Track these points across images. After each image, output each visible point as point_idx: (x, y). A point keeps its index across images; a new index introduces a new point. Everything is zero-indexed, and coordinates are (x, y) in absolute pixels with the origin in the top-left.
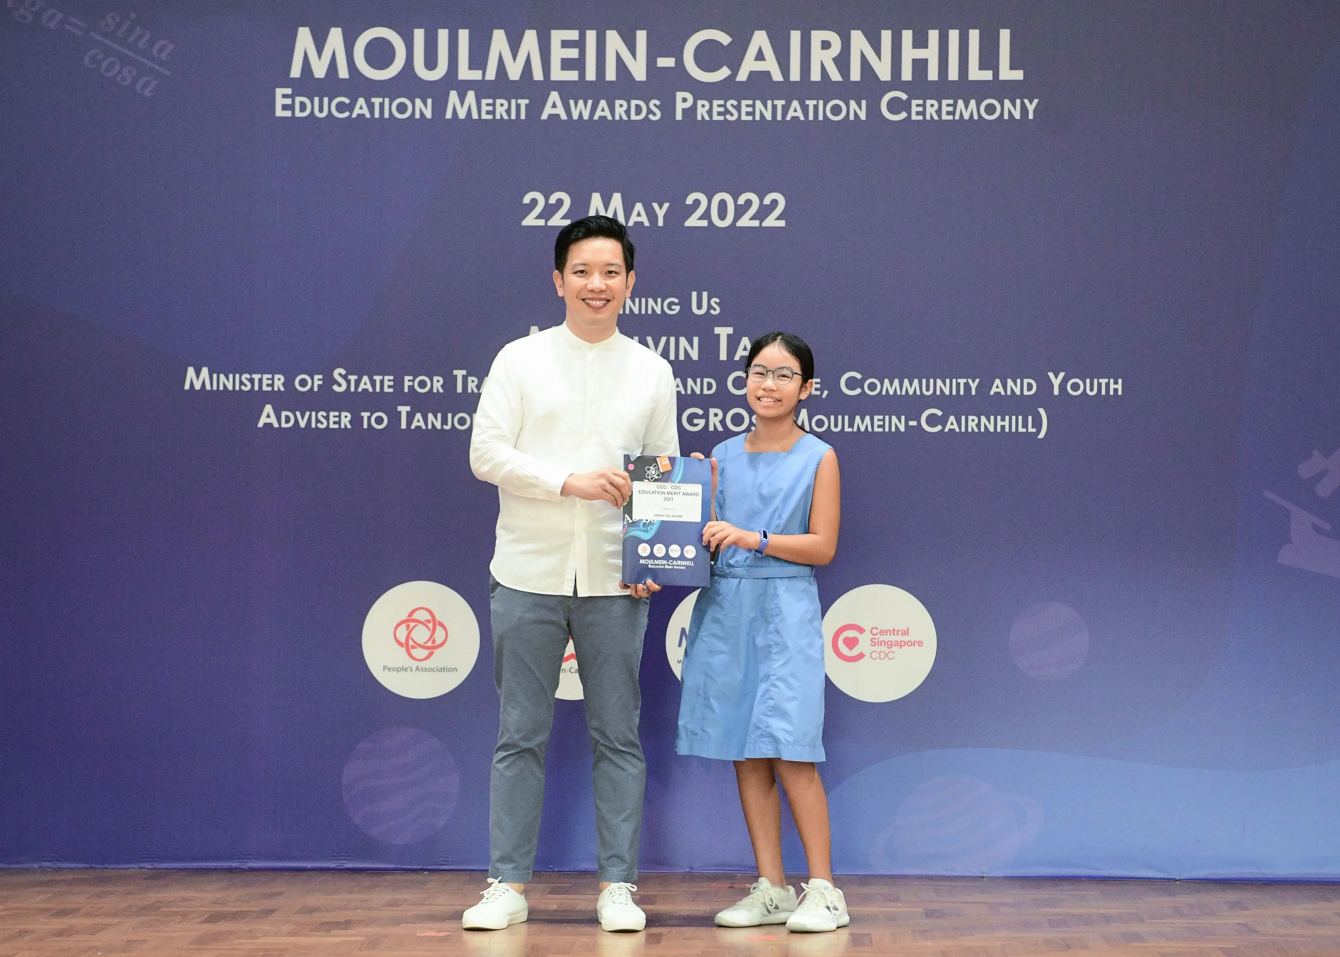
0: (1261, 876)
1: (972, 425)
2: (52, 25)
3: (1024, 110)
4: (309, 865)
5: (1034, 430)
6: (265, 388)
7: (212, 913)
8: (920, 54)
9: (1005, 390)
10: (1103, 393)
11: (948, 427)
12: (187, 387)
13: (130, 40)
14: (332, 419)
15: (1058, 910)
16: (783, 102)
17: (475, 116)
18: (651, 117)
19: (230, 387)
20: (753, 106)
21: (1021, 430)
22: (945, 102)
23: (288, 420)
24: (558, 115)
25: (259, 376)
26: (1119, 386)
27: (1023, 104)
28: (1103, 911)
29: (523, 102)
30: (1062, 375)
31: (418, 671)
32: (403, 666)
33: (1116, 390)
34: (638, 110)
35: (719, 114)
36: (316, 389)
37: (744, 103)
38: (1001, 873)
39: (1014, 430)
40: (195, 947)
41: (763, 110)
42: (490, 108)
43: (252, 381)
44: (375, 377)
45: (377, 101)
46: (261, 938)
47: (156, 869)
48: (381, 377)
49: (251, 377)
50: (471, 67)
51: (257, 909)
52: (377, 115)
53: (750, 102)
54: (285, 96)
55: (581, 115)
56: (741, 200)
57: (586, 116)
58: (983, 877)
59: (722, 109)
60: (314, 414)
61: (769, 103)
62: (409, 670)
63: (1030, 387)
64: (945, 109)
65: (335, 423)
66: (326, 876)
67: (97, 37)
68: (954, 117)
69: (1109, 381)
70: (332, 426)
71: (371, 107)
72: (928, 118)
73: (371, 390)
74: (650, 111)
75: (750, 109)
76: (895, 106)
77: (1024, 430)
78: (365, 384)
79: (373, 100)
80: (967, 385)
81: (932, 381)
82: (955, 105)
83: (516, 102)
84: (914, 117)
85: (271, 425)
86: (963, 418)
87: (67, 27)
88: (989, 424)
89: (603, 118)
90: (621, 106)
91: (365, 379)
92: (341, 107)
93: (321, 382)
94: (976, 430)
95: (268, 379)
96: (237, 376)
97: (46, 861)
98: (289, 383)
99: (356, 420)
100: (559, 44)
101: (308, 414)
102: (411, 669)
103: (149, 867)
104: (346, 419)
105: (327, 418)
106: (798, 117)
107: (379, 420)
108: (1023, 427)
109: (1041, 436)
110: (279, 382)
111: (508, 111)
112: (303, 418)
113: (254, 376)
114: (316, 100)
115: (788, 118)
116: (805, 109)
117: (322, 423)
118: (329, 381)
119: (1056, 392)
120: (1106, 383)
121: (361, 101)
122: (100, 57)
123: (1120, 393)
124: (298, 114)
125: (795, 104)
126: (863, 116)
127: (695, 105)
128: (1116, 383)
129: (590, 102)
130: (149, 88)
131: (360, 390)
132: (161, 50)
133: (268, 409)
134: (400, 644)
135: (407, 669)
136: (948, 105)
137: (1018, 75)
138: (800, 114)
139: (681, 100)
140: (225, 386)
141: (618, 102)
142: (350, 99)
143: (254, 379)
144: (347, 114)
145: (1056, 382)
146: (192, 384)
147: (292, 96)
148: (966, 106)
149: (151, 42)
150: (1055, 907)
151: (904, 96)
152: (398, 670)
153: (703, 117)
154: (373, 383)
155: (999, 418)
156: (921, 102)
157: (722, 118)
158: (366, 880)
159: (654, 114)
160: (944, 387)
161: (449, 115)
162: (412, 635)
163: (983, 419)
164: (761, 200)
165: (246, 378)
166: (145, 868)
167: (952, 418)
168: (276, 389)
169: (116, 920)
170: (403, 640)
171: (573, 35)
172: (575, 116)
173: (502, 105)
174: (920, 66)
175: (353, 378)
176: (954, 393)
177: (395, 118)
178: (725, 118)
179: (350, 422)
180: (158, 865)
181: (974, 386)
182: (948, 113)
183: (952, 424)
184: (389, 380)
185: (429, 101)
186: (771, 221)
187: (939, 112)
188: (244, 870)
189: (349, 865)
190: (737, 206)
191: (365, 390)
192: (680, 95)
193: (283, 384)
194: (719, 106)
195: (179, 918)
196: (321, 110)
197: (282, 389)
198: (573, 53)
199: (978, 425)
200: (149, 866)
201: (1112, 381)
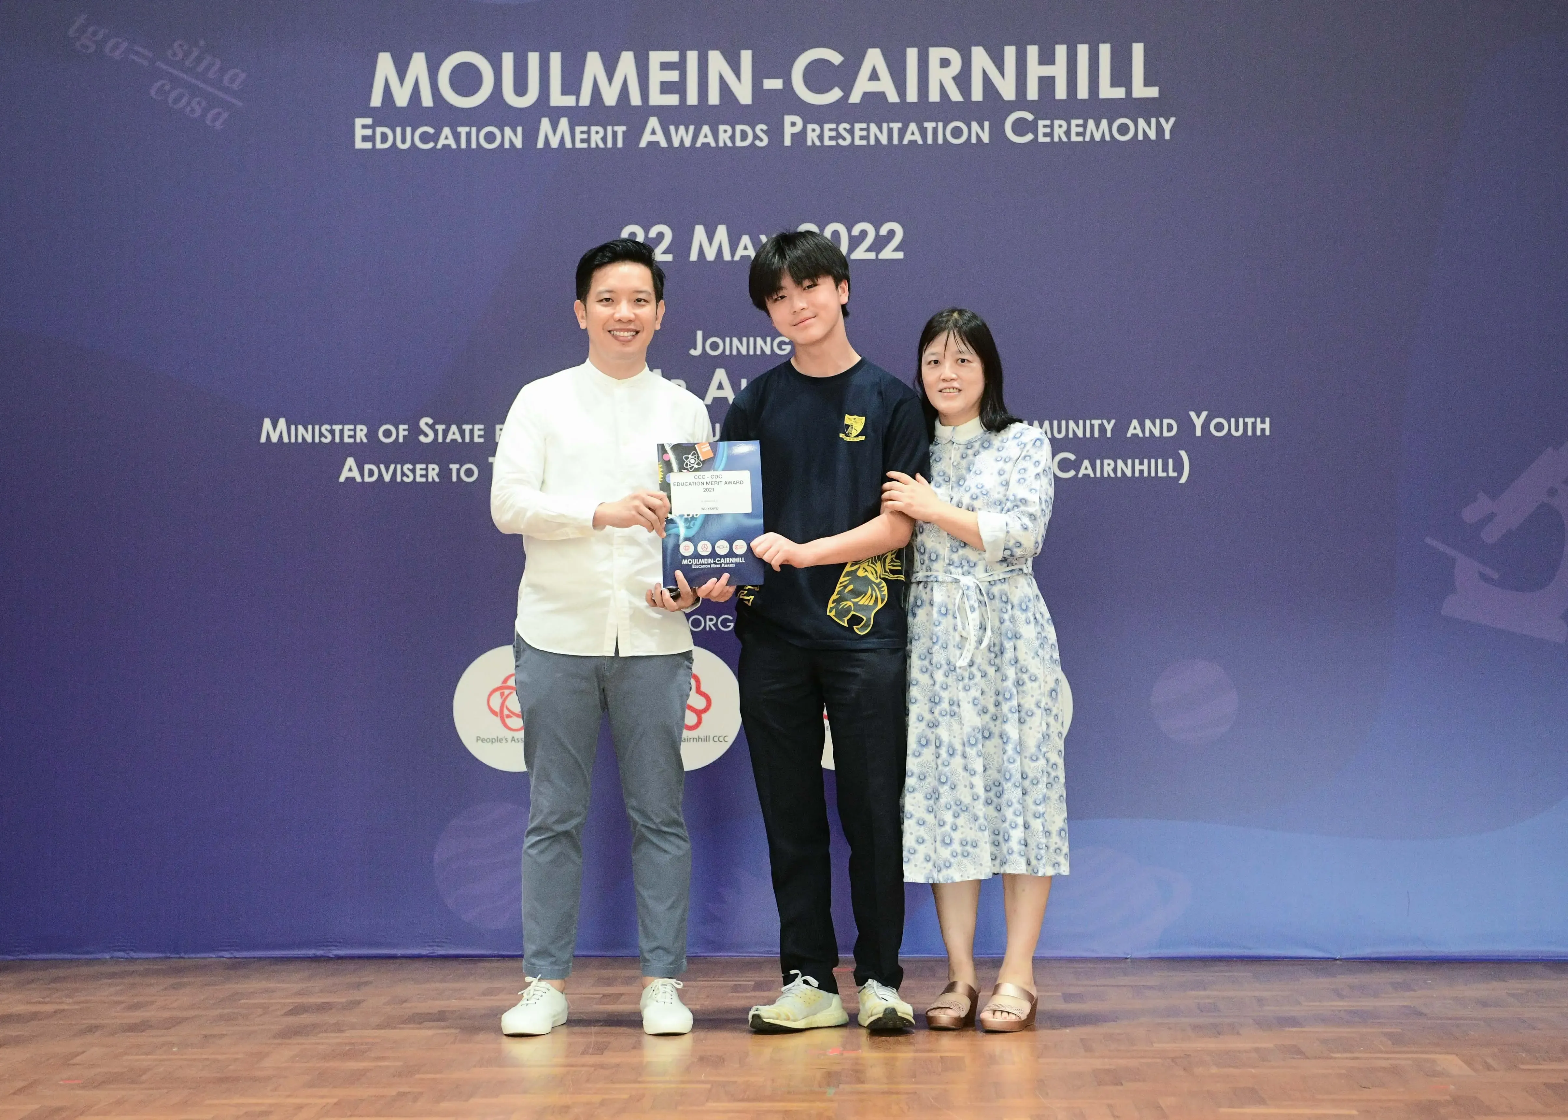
0: (1428, 955)
1: (1108, 470)
2: (117, 55)
3: (1160, 130)
4: (399, 952)
5: (1175, 474)
6: (347, 440)
7: (296, 1005)
8: (1047, 71)
9: (1143, 431)
10: (1250, 433)
11: (1082, 472)
12: (263, 439)
13: (200, 69)
14: (419, 472)
15: (1207, 993)
16: (900, 125)
17: (569, 145)
18: (758, 143)
19: (309, 439)
20: (867, 129)
21: (1161, 474)
22: (1074, 122)
23: (371, 473)
24: (658, 143)
25: (340, 427)
26: (1267, 426)
27: (1159, 124)
28: (1257, 994)
29: (620, 129)
30: (1204, 414)
31: (513, 742)
32: (497, 737)
33: (1263, 430)
34: (744, 135)
35: (831, 138)
36: (401, 440)
37: (858, 126)
38: (1146, 954)
39: (1153, 474)
40: (276, 1041)
41: (879, 134)
42: (585, 136)
43: (332, 432)
44: (464, 427)
45: (463, 130)
46: (348, 1032)
47: (236, 958)
48: (470, 427)
49: (332, 427)
50: (564, 92)
51: (344, 1000)
52: (463, 145)
53: (864, 125)
54: (364, 127)
55: (682, 141)
56: (856, 231)
57: (688, 143)
58: (1127, 959)
59: (834, 134)
60: (399, 466)
61: (885, 126)
62: (504, 741)
63: (1170, 428)
64: (1074, 130)
65: (422, 476)
66: (417, 964)
67: (164, 67)
68: (1084, 139)
69: (1256, 420)
70: (419, 479)
71: (457, 137)
72: (1056, 139)
73: (460, 440)
74: (756, 137)
75: (864, 133)
76: (1020, 127)
77: (1165, 474)
78: (454, 434)
79: (460, 129)
80: (1102, 428)
81: (1063, 423)
82: (1085, 126)
83: (613, 129)
84: (1041, 139)
85: (353, 479)
86: (1098, 462)
87: (132, 57)
88: (1125, 468)
89: (706, 145)
90: (725, 131)
91: (454, 428)
92: (425, 138)
93: (406, 433)
94: (1112, 475)
95: (349, 430)
96: (317, 427)
97: (119, 951)
98: (372, 434)
99: (445, 473)
100: (658, 66)
101: (392, 467)
102: (506, 739)
103: (229, 956)
104: (433, 472)
105: (413, 471)
106: (916, 141)
107: (469, 473)
108: (1163, 471)
109: (1183, 480)
110: (362, 433)
111: (604, 139)
112: (387, 471)
113: (334, 427)
114: (399, 130)
115: (905, 142)
116: (923, 132)
117: (408, 477)
118: (415, 431)
119: (1198, 433)
120: (1252, 423)
121: (446, 131)
122: (167, 87)
123: (1267, 433)
124: (379, 145)
125: (913, 126)
126: (986, 138)
127: (804, 128)
128: (1263, 422)
129: (692, 128)
130: (221, 120)
131: (448, 440)
132: (232, 80)
133: (350, 462)
134: (494, 713)
135: (502, 740)
136: (1077, 126)
137: (1153, 92)
138: (918, 138)
139: (789, 124)
140: (303, 438)
141: (722, 128)
142: (434, 128)
143: (334, 430)
144: (431, 145)
145: (1198, 422)
146: (268, 437)
147: (372, 127)
148: (1097, 126)
149: (223, 71)
150: (1205, 989)
151: (1030, 117)
152: (492, 741)
153: (813, 142)
154: (462, 433)
155: (1137, 461)
156: (1048, 122)
157: (833, 143)
158: (462, 968)
159: (761, 140)
160: (1077, 429)
161: (540, 144)
162: (508, 703)
163: (1120, 463)
164: (877, 231)
165: (326, 430)
166: (223, 957)
167: (1086, 463)
168: (358, 440)
169: (192, 1013)
170: (497, 708)
171: (673, 56)
172: (676, 143)
173: (597, 132)
174: (1047, 83)
175: (440, 428)
176: (1088, 435)
177: (483, 148)
178: (837, 143)
179: (438, 475)
180: (237, 954)
181: (1109, 427)
182: (1078, 134)
183: (1086, 468)
184: (479, 430)
185: (519, 130)
186: (888, 253)
187: (1068, 133)
188: (328, 959)
189: (441, 952)
190: (851, 238)
191: (454, 441)
192: (788, 119)
193: (366, 435)
194: (831, 130)
195: (260, 1011)
196: (404, 141)
197: (365, 440)
198: (673, 76)
199: (1115, 470)
200: (227, 955)
201: (1259, 420)
